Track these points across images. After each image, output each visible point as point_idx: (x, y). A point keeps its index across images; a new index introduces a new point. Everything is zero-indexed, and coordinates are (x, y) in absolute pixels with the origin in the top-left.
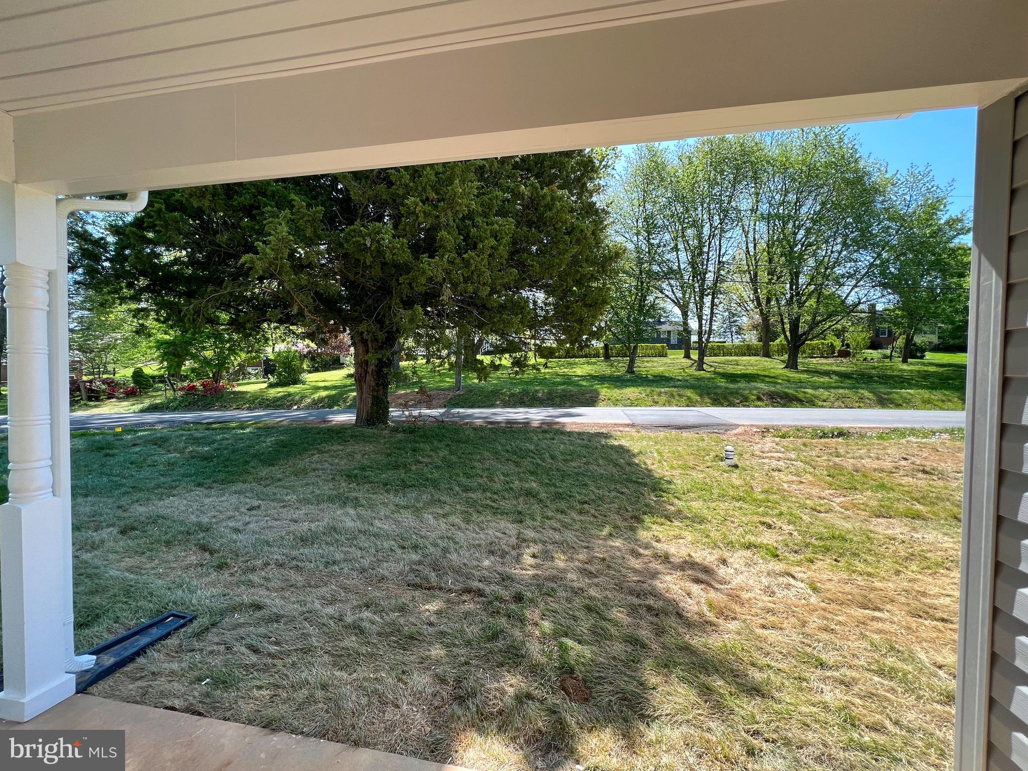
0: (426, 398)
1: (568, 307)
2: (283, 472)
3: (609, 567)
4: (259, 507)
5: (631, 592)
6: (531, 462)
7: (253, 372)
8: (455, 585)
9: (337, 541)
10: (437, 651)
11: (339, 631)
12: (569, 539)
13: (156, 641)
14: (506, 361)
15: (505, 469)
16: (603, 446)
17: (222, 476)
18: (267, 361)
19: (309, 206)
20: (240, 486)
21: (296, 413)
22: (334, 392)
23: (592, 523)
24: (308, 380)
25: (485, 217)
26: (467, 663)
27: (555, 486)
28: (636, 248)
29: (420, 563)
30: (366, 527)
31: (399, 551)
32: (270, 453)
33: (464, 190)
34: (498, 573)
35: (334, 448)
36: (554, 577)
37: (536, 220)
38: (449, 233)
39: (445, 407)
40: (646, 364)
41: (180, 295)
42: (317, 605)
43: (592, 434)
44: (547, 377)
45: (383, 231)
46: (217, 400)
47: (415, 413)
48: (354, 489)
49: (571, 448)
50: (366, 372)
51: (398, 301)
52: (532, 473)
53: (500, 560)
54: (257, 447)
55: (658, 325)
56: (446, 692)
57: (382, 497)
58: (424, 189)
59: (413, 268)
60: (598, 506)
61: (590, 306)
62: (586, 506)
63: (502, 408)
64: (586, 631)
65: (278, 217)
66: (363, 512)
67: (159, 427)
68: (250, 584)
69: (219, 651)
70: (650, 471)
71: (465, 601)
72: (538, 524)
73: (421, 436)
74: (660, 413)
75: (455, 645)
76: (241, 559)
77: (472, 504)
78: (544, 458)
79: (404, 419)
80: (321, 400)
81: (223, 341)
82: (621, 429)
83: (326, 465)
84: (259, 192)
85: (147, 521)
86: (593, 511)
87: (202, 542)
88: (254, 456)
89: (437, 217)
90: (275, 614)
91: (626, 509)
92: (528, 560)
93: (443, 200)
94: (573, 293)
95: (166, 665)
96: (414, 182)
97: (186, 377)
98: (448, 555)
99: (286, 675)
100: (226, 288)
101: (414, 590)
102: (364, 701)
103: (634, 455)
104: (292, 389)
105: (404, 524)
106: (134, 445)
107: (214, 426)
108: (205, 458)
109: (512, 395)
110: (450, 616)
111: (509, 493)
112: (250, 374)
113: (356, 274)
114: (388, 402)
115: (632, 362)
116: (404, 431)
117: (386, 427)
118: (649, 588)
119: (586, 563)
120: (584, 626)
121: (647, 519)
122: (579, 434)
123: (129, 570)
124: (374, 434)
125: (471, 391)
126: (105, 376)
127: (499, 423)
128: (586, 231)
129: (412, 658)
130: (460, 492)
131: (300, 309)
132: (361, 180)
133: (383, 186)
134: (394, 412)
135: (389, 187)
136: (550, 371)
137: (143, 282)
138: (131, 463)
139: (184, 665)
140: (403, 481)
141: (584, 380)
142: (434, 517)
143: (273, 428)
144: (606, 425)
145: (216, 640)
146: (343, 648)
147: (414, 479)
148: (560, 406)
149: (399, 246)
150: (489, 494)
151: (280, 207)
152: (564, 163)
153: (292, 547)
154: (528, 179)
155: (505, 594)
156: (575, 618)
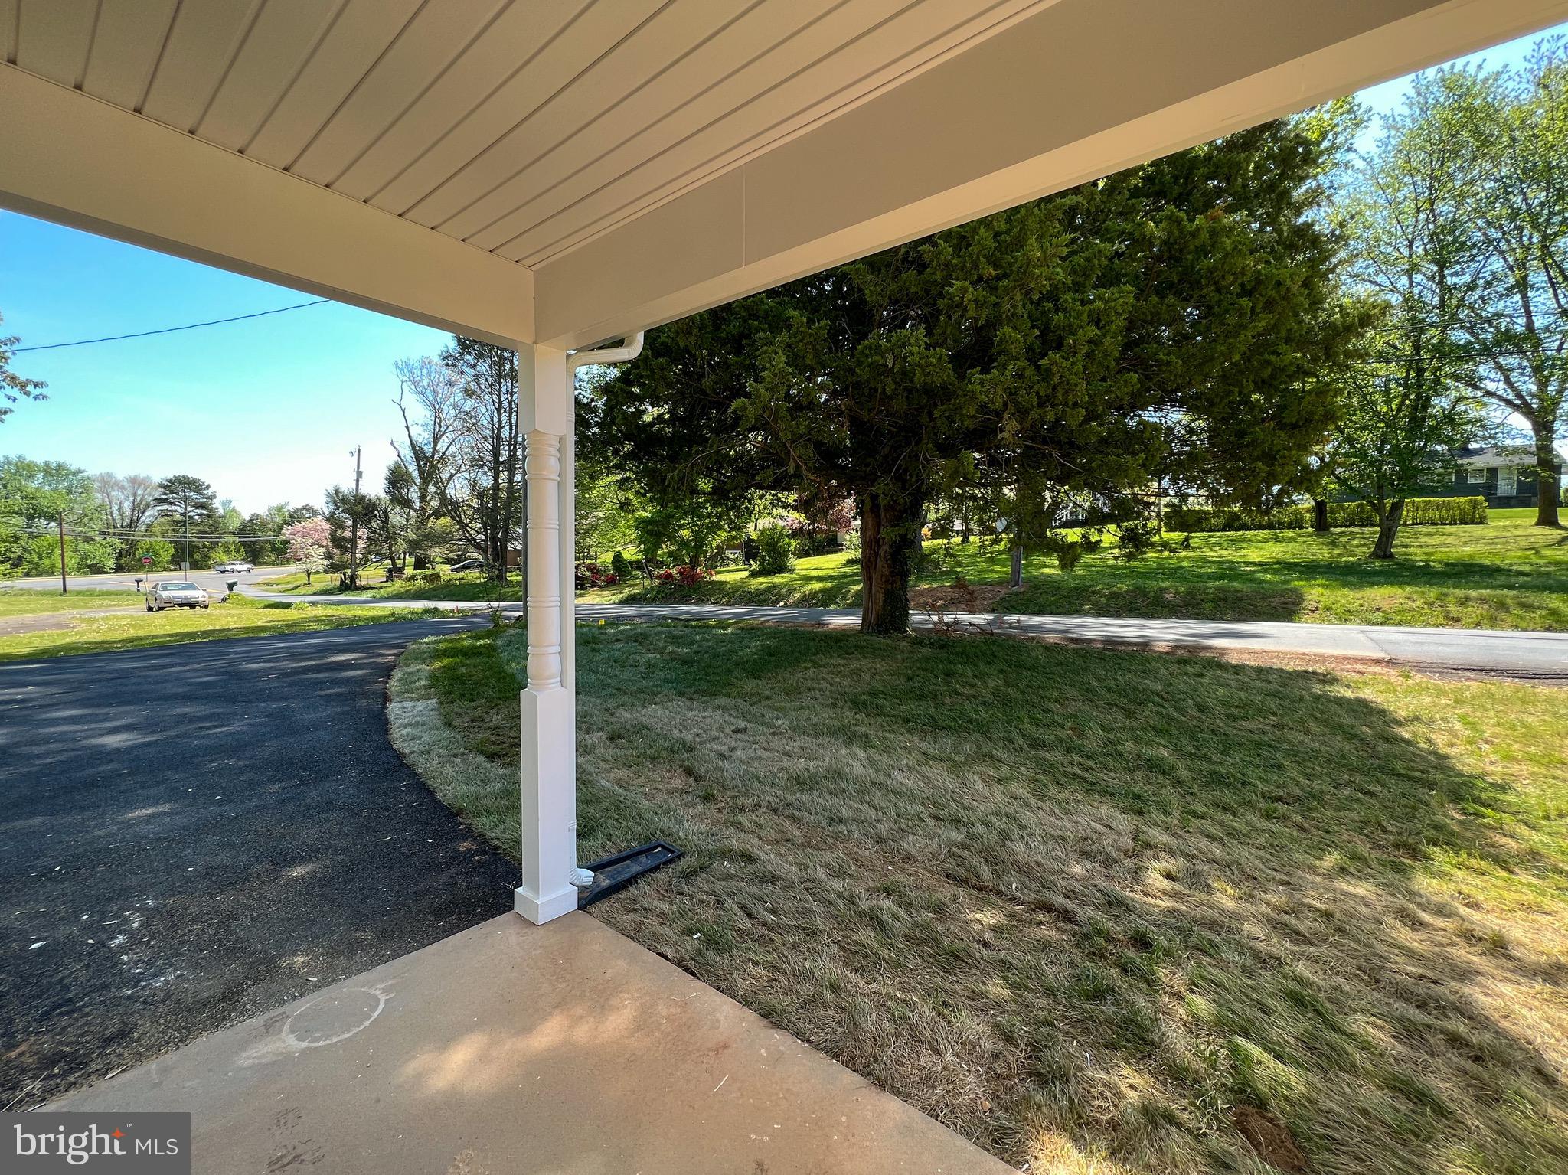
0: (966, 595)
1: (1241, 434)
2: (772, 689)
3: (1341, 931)
4: (745, 730)
5: (1403, 994)
6: (1157, 713)
7: (733, 557)
8: (1023, 894)
9: (843, 791)
10: (996, 988)
11: (851, 916)
12: (1243, 861)
13: (646, 872)
14: (1110, 535)
15: (1106, 718)
16: (1317, 698)
17: (703, 686)
18: (749, 541)
19: (811, 321)
20: (722, 701)
21: (782, 612)
22: (830, 585)
23: (1296, 841)
24: (797, 567)
25: (1077, 291)
26: (1047, 1023)
27: (1209, 760)
28: (1407, 301)
29: (963, 846)
30: (882, 778)
31: (931, 823)
32: (755, 661)
33: (1044, 252)
34: (1100, 891)
35: (834, 661)
36: (1214, 922)
37: (1176, 279)
38: (1015, 328)
39: (993, 611)
40: (1423, 539)
41: (663, 459)
42: (821, 873)
43: (1290, 673)
44: (1184, 564)
45: (912, 341)
46: (695, 592)
47: (949, 618)
48: (863, 722)
49: (1243, 695)
50: (877, 555)
51: (930, 445)
52: (1158, 732)
53: (1102, 869)
54: (740, 653)
55: (1461, 457)
56: (1015, 1056)
57: (902, 738)
58: (976, 265)
59: (955, 393)
60: (1310, 810)
61: (1295, 426)
62: (1280, 806)
63: (1094, 616)
64: (1292, 1041)
65: (772, 344)
66: (877, 757)
67: (638, 621)
68: (739, 827)
69: (709, 903)
70: (1445, 757)
71: (1042, 923)
72: (1176, 822)
73: (957, 654)
74: (1468, 641)
75: (1027, 988)
76: (729, 793)
77: (1050, 769)
78: (1184, 708)
79: (931, 627)
80: (814, 594)
81: (701, 517)
82: (1359, 667)
83: (824, 685)
84: (750, 315)
85: (632, 730)
86: (1298, 819)
87: (686, 763)
88: (738, 664)
89: (996, 305)
90: (770, 872)
91: (1380, 825)
92: (1155, 879)
93: (1006, 276)
94: (1252, 406)
95: (656, 903)
96: (959, 257)
97: (662, 563)
98: (1009, 843)
99: (786, 957)
100: (711, 446)
101: (955, 885)
102: (889, 1026)
103: (1398, 723)
104: (778, 579)
105: (936, 783)
106: (617, 641)
107: (693, 623)
108: (686, 662)
109: (1115, 596)
110: (1017, 941)
111: (1115, 760)
112: (728, 559)
113: (871, 410)
114: (907, 600)
115: (1387, 536)
116: (931, 644)
117: (904, 637)
118: (1452, 998)
119: (1286, 913)
120: (1287, 1028)
121: (1440, 856)
122: (1259, 671)
123: (618, 783)
124: (887, 645)
125: (1037, 587)
126: (589, 561)
127: (1090, 641)
128: (1289, 283)
129: (959, 987)
130: (1026, 747)
131: (798, 467)
132: (879, 270)
133: (912, 273)
134: (916, 617)
135: (920, 273)
136: (1191, 554)
137: (628, 447)
138: (615, 662)
139: (675, 908)
140: (933, 719)
141: (1266, 571)
142: (984, 781)
143: (758, 629)
144: (1324, 659)
145: (706, 888)
146: (857, 943)
147: (949, 717)
148: (1213, 618)
149: (935, 361)
150: (1077, 757)
151: (774, 329)
152: (1239, 163)
153: (786, 789)
154: (1160, 209)
155: (1117, 930)
156: (1265, 1009)
